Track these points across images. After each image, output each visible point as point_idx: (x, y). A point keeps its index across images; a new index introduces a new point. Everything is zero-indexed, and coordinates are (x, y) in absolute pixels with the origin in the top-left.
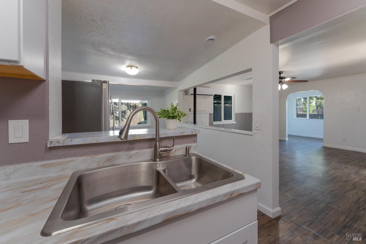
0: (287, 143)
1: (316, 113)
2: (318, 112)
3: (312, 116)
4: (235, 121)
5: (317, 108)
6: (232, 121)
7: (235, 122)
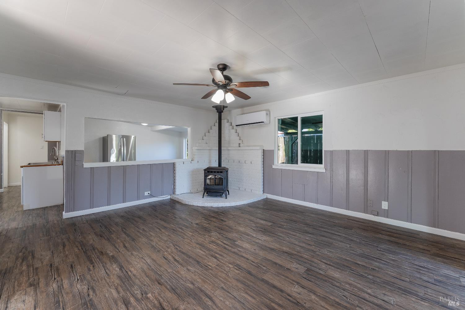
6: (322, 167)
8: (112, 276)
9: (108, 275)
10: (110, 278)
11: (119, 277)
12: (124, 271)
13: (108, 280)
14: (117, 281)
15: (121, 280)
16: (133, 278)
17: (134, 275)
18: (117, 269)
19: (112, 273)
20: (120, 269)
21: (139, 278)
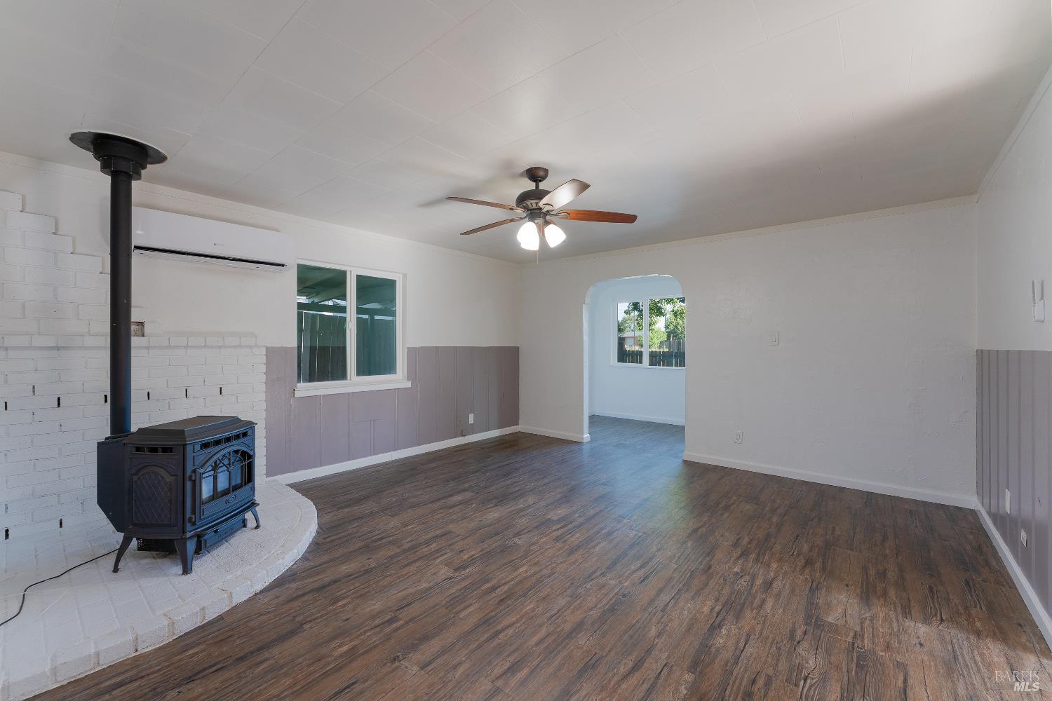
0: (586, 448)
1: (666, 350)
2: (669, 347)
3: (656, 359)
4: (408, 379)
5: (669, 337)
6: (398, 380)
7: (408, 384)
8: (747, 628)
9: (748, 636)
10: (753, 628)
11: (738, 617)
12: (720, 618)
13: (758, 628)
14: (748, 614)
15: (741, 611)
16: (723, 599)
17: (717, 600)
18: (724, 633)
19: (740, 633)
20: (720, 626)
21: (717, 592)
